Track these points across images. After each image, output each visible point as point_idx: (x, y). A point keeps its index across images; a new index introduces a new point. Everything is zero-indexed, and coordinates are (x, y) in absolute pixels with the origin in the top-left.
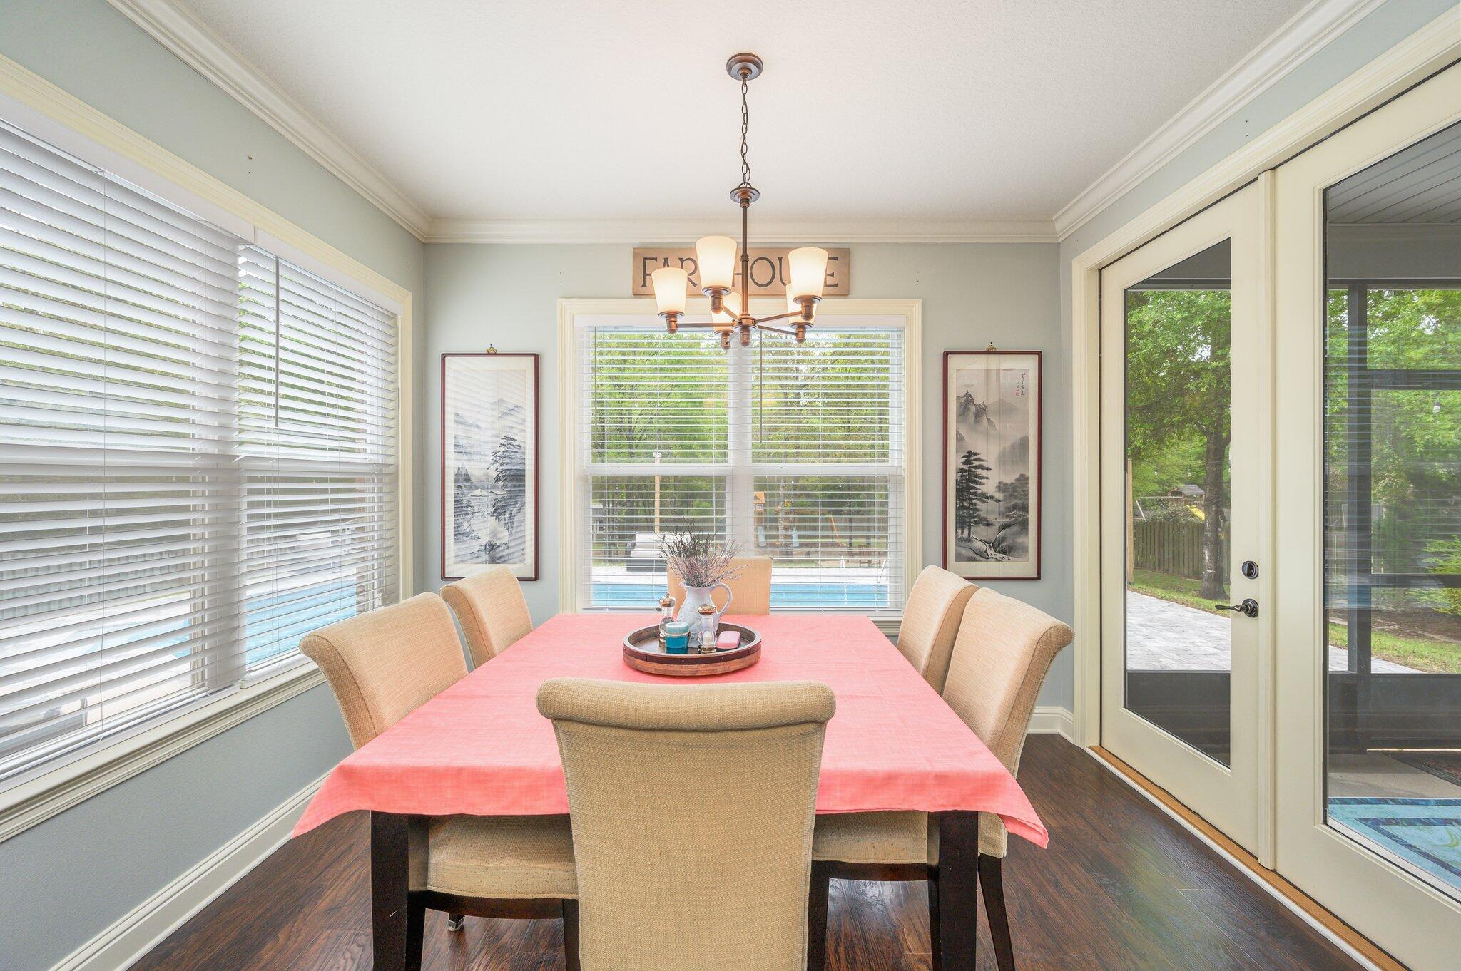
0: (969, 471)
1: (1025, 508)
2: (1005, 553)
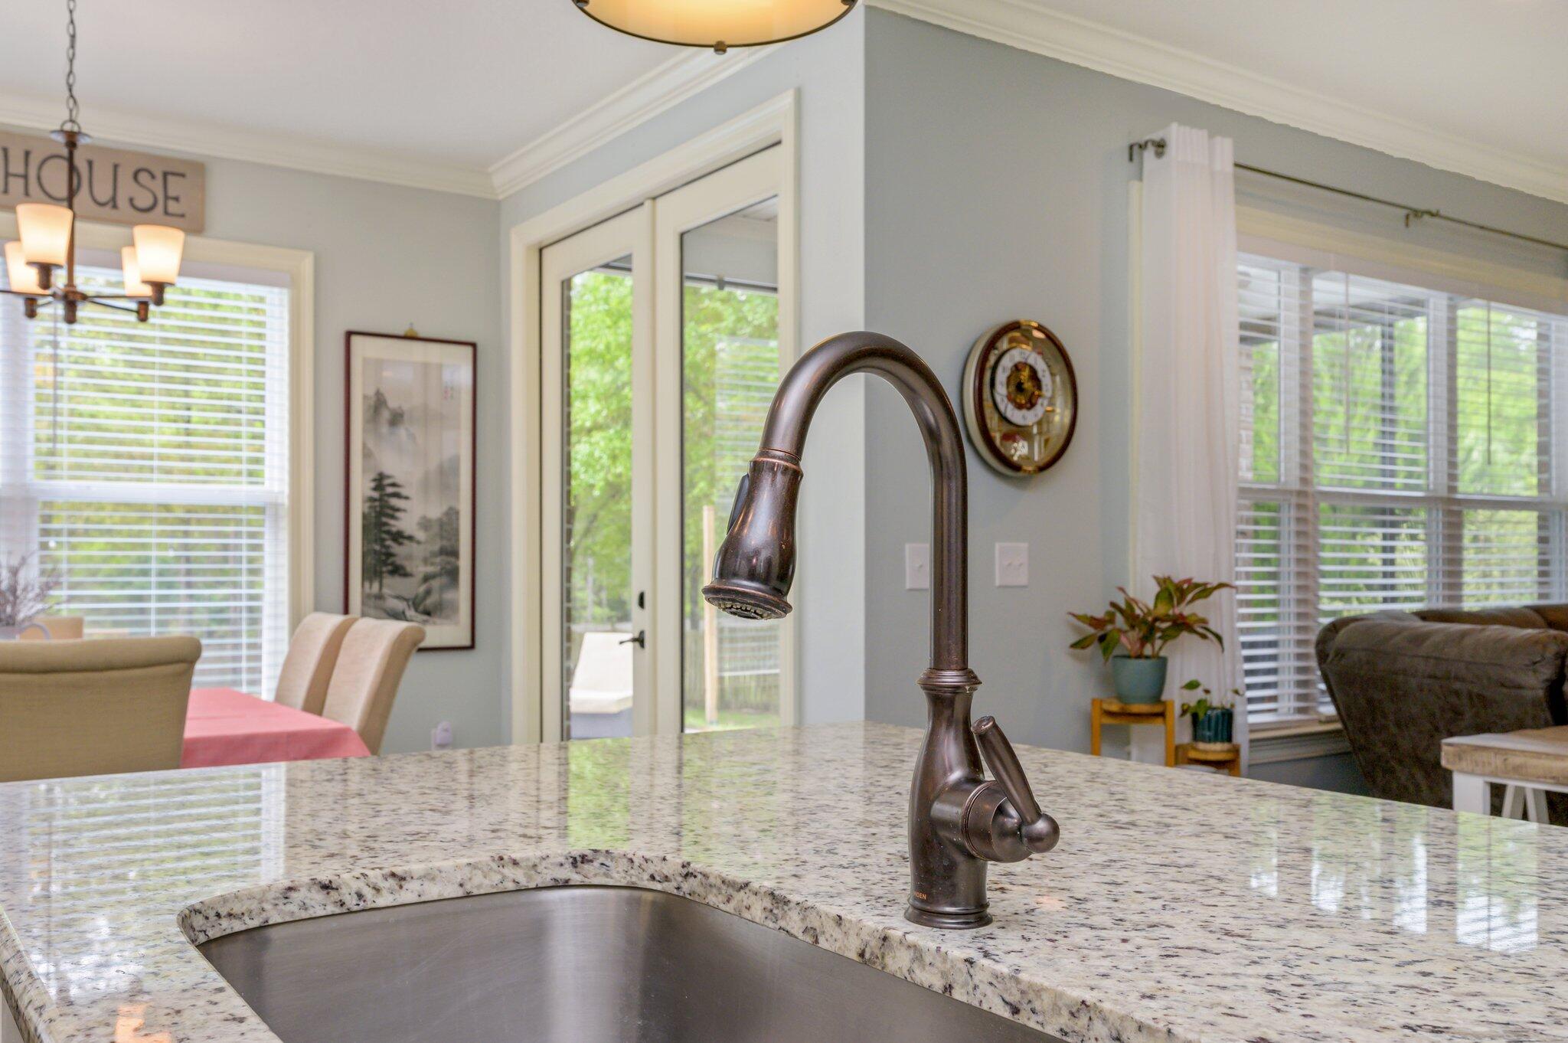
0: (381, 500)
1: (455, 553)
2: (428, 613)
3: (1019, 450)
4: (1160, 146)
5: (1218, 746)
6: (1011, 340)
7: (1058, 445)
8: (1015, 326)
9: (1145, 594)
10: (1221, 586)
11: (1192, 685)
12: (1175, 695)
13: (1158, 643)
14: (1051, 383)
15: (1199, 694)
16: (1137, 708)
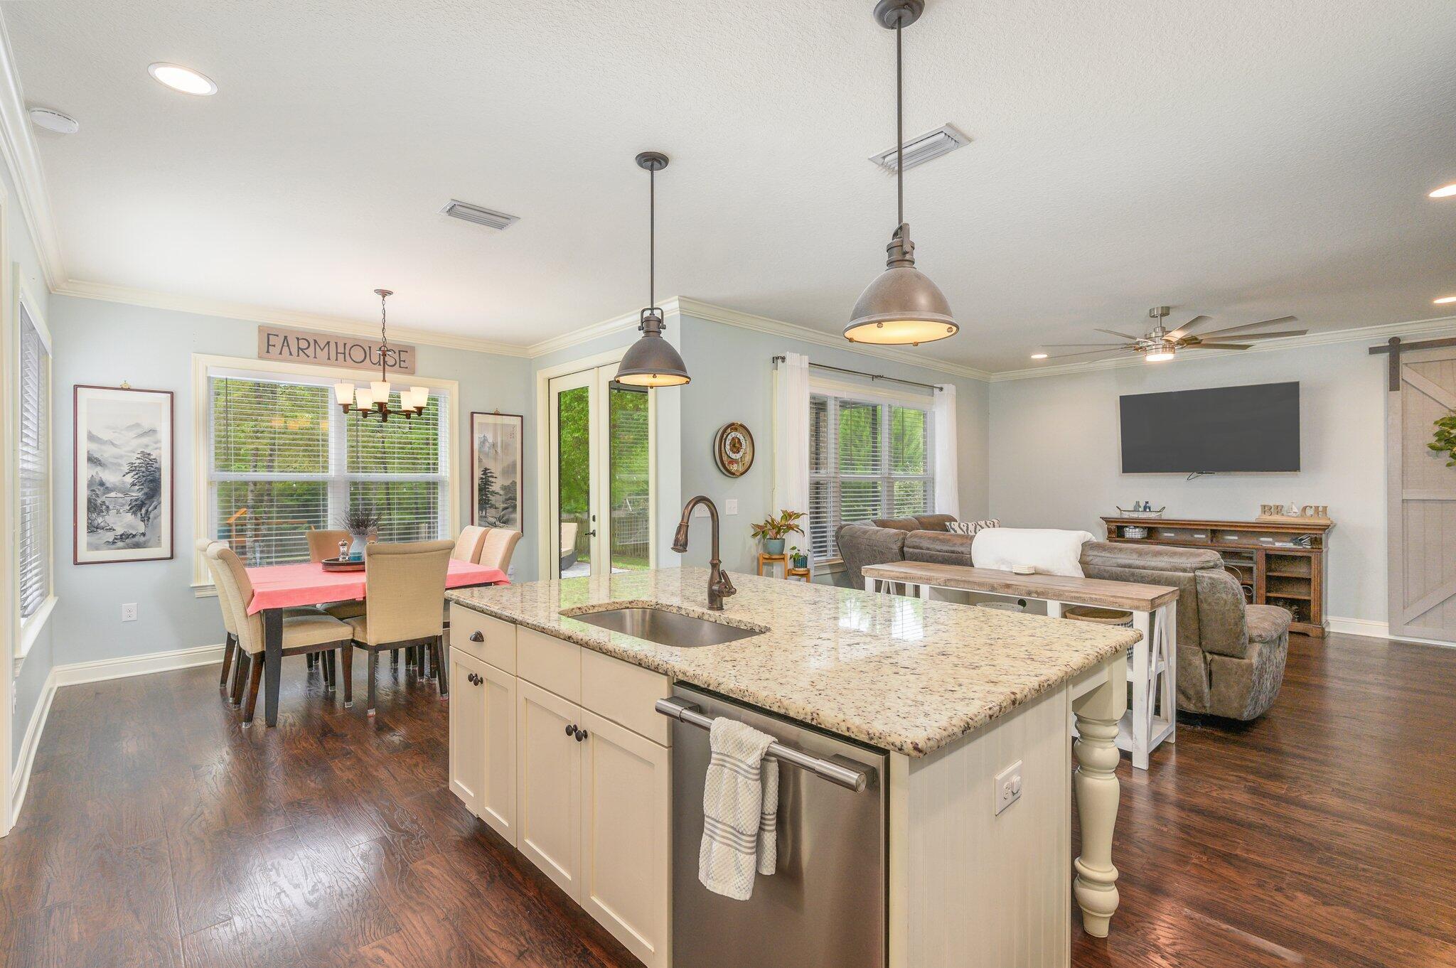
0: (485, 478)
1: (515, 499)
2: (504, 523)
3: (734, 468)
4: (783, 359)
5: (802, 569)
6: (732, 429)
7: (747, 465)
8: (733, 424)
9: (778, 517)
10: (802, 514)
11: (794, 548)
12: (788, 552)
13: (782, 534)
14: (745, 444)
15: (796, 551)
16: (774, 557)
